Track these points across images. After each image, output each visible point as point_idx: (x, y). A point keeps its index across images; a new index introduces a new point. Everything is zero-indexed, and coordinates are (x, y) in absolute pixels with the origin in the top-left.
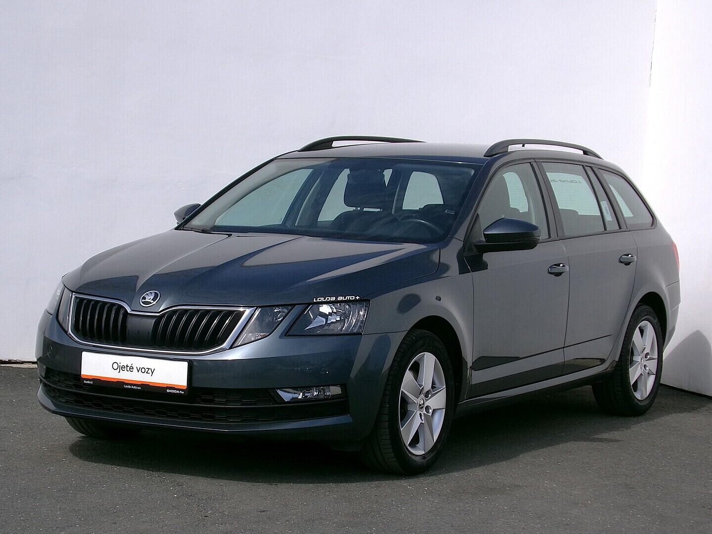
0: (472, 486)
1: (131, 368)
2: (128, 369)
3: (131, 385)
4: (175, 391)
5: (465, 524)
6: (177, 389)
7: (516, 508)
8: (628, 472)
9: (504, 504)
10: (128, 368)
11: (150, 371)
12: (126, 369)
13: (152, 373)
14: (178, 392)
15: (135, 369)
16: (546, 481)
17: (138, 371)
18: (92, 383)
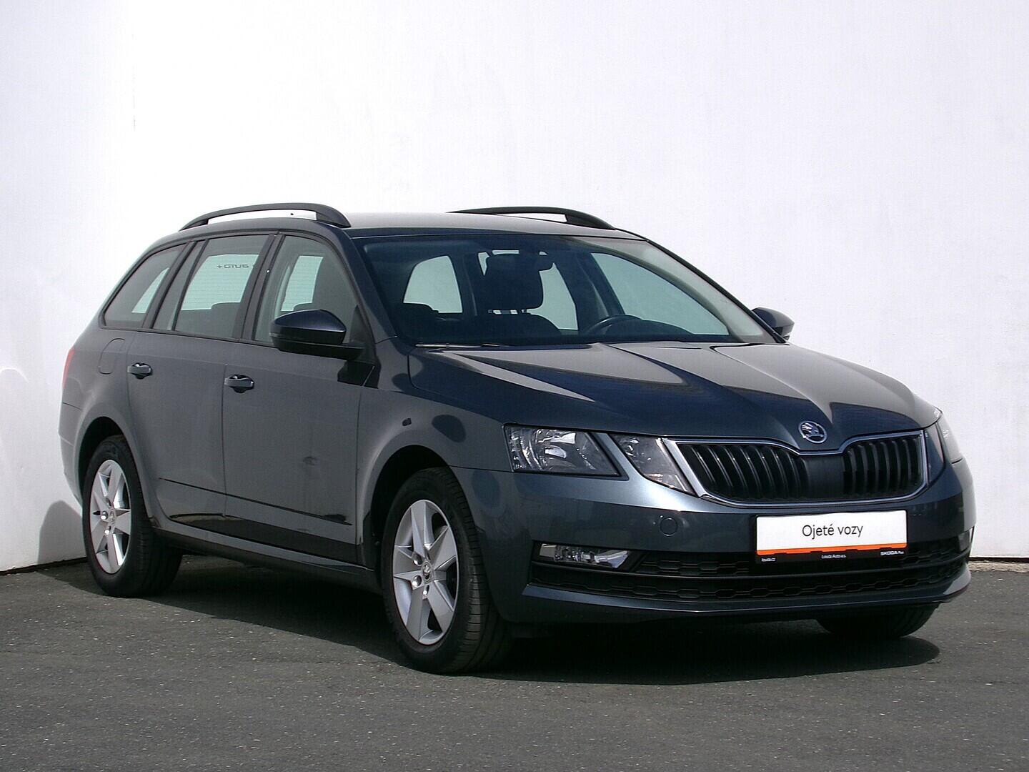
1: (831, 531)
2: (826, 533)
3: (831, 553)
4: (891, 553)
6: (894, 550)
10: (826, 530)
11: (856, 531)
12: (823, 533)
13: (860, 532)
14: (896, 553)
15: (836, 531)
17: (841, 533)
18: (774, 560)
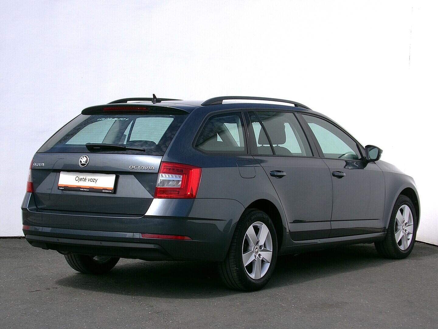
0: (319, 304)
5: (318, 325)
7: (346, 316)
8: (408, 293)
9: (339, 314)
16: (362, 299)
